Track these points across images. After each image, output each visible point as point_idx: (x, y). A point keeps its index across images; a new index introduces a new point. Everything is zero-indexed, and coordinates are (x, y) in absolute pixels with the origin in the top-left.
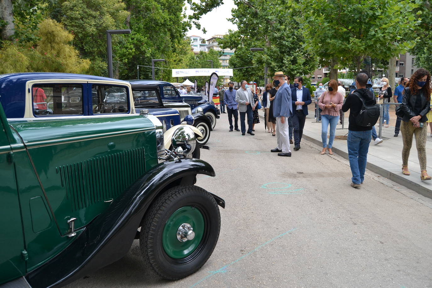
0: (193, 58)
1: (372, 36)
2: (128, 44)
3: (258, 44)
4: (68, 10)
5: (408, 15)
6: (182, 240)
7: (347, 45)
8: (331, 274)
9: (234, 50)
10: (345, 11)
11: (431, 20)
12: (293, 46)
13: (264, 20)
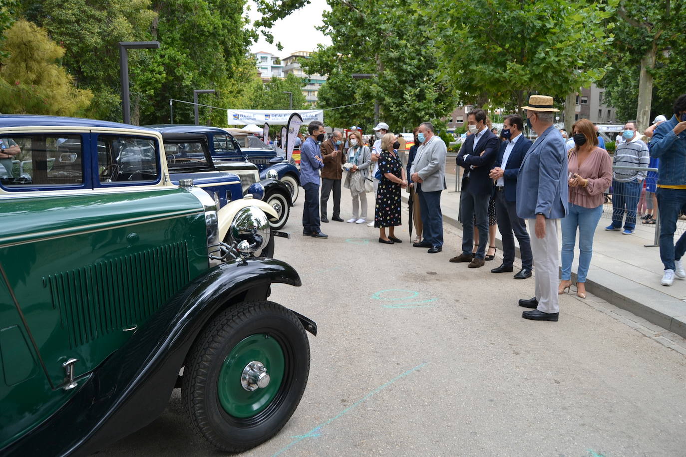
0: (261, 87)
1: (540, 60)
2: (156, 65)
3: (364, 68)
4: (53, 7)
5: (595, 30)
6: (249, 387)
7: (502, 74)
8: (482, 434)
9: (326, 76)
10: (500, 20)
11: (627, 36)
12: (418, 72)
13: (374, 30)
